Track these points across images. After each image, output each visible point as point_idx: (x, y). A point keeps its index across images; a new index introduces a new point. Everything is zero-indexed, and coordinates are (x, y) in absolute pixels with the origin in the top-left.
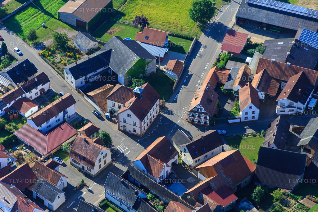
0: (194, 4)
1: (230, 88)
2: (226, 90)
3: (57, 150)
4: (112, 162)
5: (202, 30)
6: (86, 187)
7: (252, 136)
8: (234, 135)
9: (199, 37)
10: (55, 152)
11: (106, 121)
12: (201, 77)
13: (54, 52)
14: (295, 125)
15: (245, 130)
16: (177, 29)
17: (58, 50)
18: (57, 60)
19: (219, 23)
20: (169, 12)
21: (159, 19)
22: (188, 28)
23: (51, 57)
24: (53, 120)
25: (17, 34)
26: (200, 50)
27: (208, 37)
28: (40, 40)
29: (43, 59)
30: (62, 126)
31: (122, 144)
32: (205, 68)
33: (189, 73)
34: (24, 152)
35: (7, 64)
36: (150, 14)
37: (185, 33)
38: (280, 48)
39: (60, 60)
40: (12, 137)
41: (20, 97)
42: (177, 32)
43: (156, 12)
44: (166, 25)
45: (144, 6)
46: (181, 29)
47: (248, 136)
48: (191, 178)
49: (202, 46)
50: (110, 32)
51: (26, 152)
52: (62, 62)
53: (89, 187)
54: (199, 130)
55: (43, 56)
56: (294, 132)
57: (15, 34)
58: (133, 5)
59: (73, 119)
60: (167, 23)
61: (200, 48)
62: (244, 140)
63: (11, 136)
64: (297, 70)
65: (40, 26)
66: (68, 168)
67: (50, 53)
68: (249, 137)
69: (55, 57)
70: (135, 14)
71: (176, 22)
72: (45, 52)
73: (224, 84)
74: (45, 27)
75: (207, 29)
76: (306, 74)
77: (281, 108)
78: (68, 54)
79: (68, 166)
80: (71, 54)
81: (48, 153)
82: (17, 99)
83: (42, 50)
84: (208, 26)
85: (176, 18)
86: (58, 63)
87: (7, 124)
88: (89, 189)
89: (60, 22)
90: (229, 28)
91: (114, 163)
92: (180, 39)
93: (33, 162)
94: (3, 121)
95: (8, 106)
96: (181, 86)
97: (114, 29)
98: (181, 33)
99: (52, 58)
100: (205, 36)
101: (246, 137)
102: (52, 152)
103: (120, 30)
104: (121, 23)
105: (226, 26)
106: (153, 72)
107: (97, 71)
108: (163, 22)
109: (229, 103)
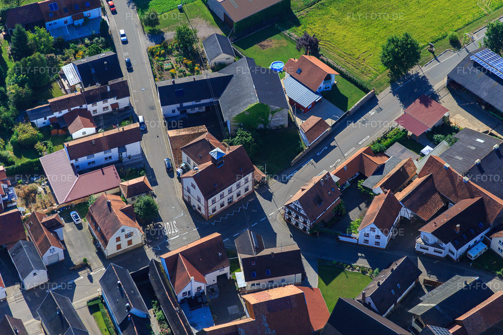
0: (389, 40)
1: (370, 187)
2: (364, 187)
3: (83, 202)
4: (145, 245)
5: (392, 83)
6: (88, 270)
7: (360, 272)
8: (335, 262)
9: (381, 92)
10: (79, 204)
11: (175, 179)
12: (346, 155)
13: (170, 52)
14: (433, 275)
15: (356, 259)
16: (357, 69)
17: (178, 51)
18: (166, 66)
19: (424, 77)
20: (363, 39)
21: (341, 46)
22: (374, 72)
23: (162, 59)
24: (99, 156)
25: (138, 10)
26: (370, 112)
27: (394, 96)
28: (162, 28)
29: (149, 57)
30: (105, 170)
31: (174, 222)
32: (360, 143)
33: (332, 144)
34: (42, 189)
35: (94, 51)
36: (334, 34)
37: (365, 79)
38: (474, 148)
39: (170, 67)
40: (35, 162)
41: (78, 107)
42: (355, 73)
43: (344, 33)
44: (345, 58)
45: (334, 18)
46: (363, 70)
47: (355, 269)
48: (235, 307)
49: (377, 107)
50: (264, 45)
51: (44, 189)
52: (172, 71)
53: (92, 271)
54: (291, 236)
55: (152, 53)
56: (425, 285)
57: (135, 9)
58: (320, 13)
59: (134, 161)
60: (350, 55)
61: (372, 109)
62: (346, 273)
63: (35, 160)
64: (475, 193)
65: (176, 7)
66: (82, 233)
67: (163, 51)
68: (355, 271)
69: (168, 60)
70: (314, 27)
71: (362, 58)
72: (158, 48)
73: (367, 178)
74: (181, 10)
75: (400, 82)
76: (485, 203)
77: (423, 243)
78: (185, 61)
79: (83, 230)
80: (189, 62)
81: (66, 203)
82: (72, 109)
83: (156, 44)
84: (404, 78)
85: (366, 51)
86: (166, 70)
87: (42, 140)
88: (91, 274)
89: (207, 8)
90: (433, 90)
91: (146, 247)
92: (352, 85)
93: (43, 208)
94: (38, 135)
95: (57, 114)
96: (309, 160)
97: (271, 41)
98: (359, 77)
99: (162, 61)
100: (390, 92)
101: (350, 270)
102: (73, 202)
103: (278, 45)
104: (285, 36)
105: (431, 85)
106: (282, 126)
107: (200, 101)
108: (345, 51)
109: (360, 209)
